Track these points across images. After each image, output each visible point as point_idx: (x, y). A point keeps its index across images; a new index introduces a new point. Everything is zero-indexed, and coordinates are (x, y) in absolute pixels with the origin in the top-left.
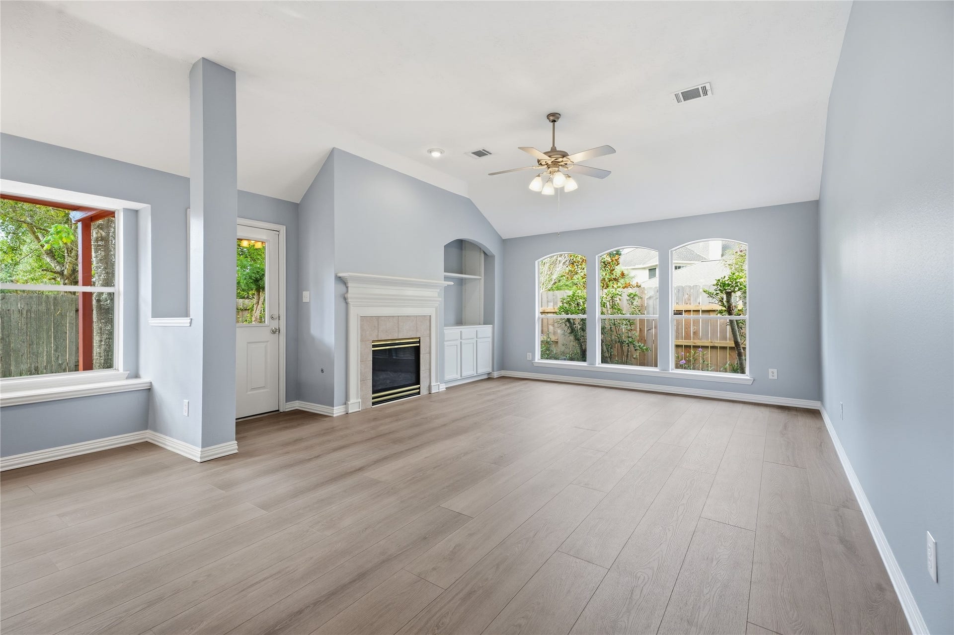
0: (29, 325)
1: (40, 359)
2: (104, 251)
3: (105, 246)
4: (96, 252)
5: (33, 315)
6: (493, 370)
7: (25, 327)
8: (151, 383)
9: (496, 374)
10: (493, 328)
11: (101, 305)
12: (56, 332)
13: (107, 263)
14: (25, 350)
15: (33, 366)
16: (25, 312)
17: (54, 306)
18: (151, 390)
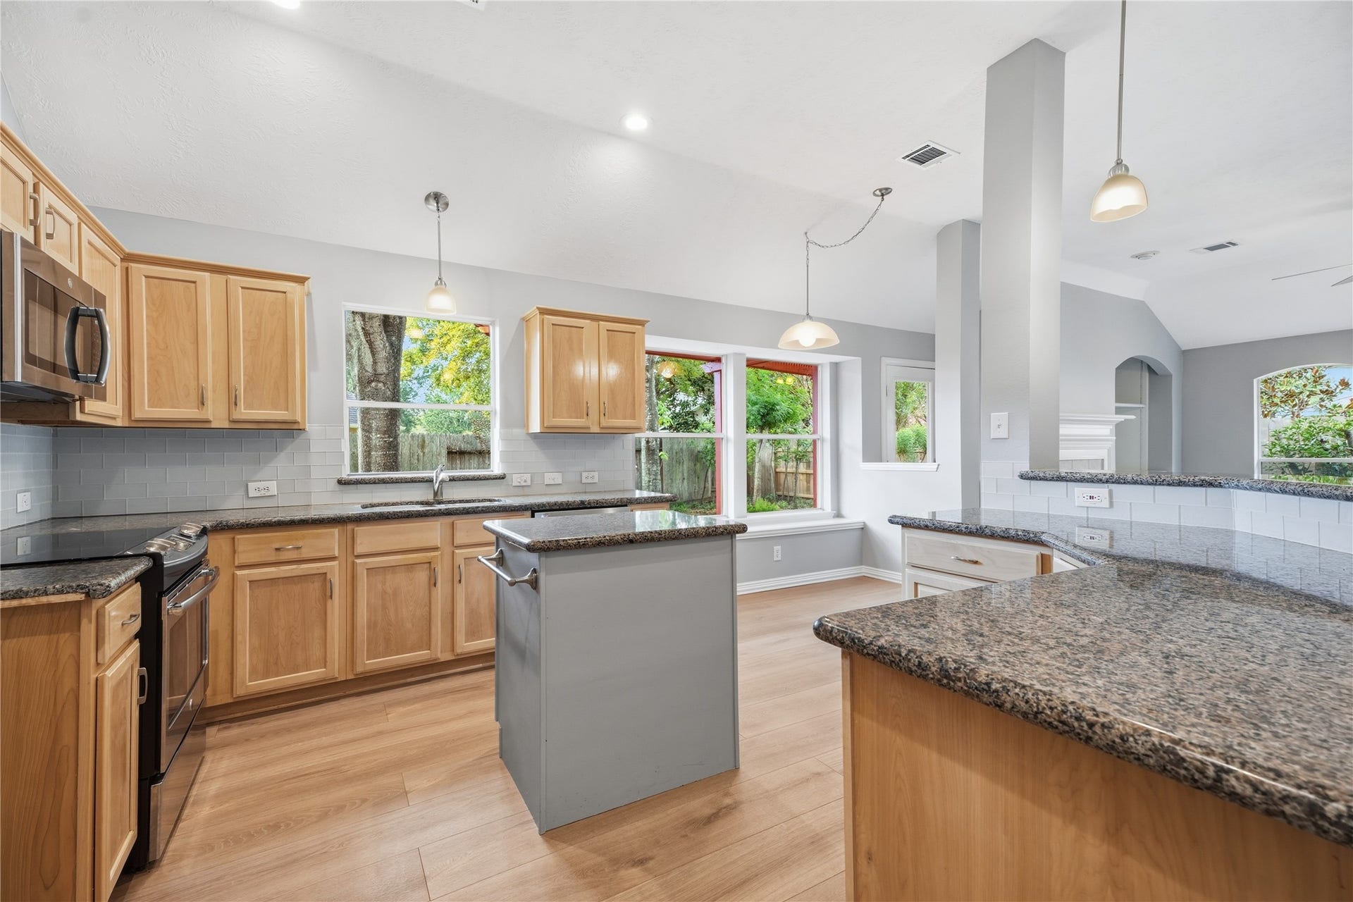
8: (864, 522)
18: (864, 529)
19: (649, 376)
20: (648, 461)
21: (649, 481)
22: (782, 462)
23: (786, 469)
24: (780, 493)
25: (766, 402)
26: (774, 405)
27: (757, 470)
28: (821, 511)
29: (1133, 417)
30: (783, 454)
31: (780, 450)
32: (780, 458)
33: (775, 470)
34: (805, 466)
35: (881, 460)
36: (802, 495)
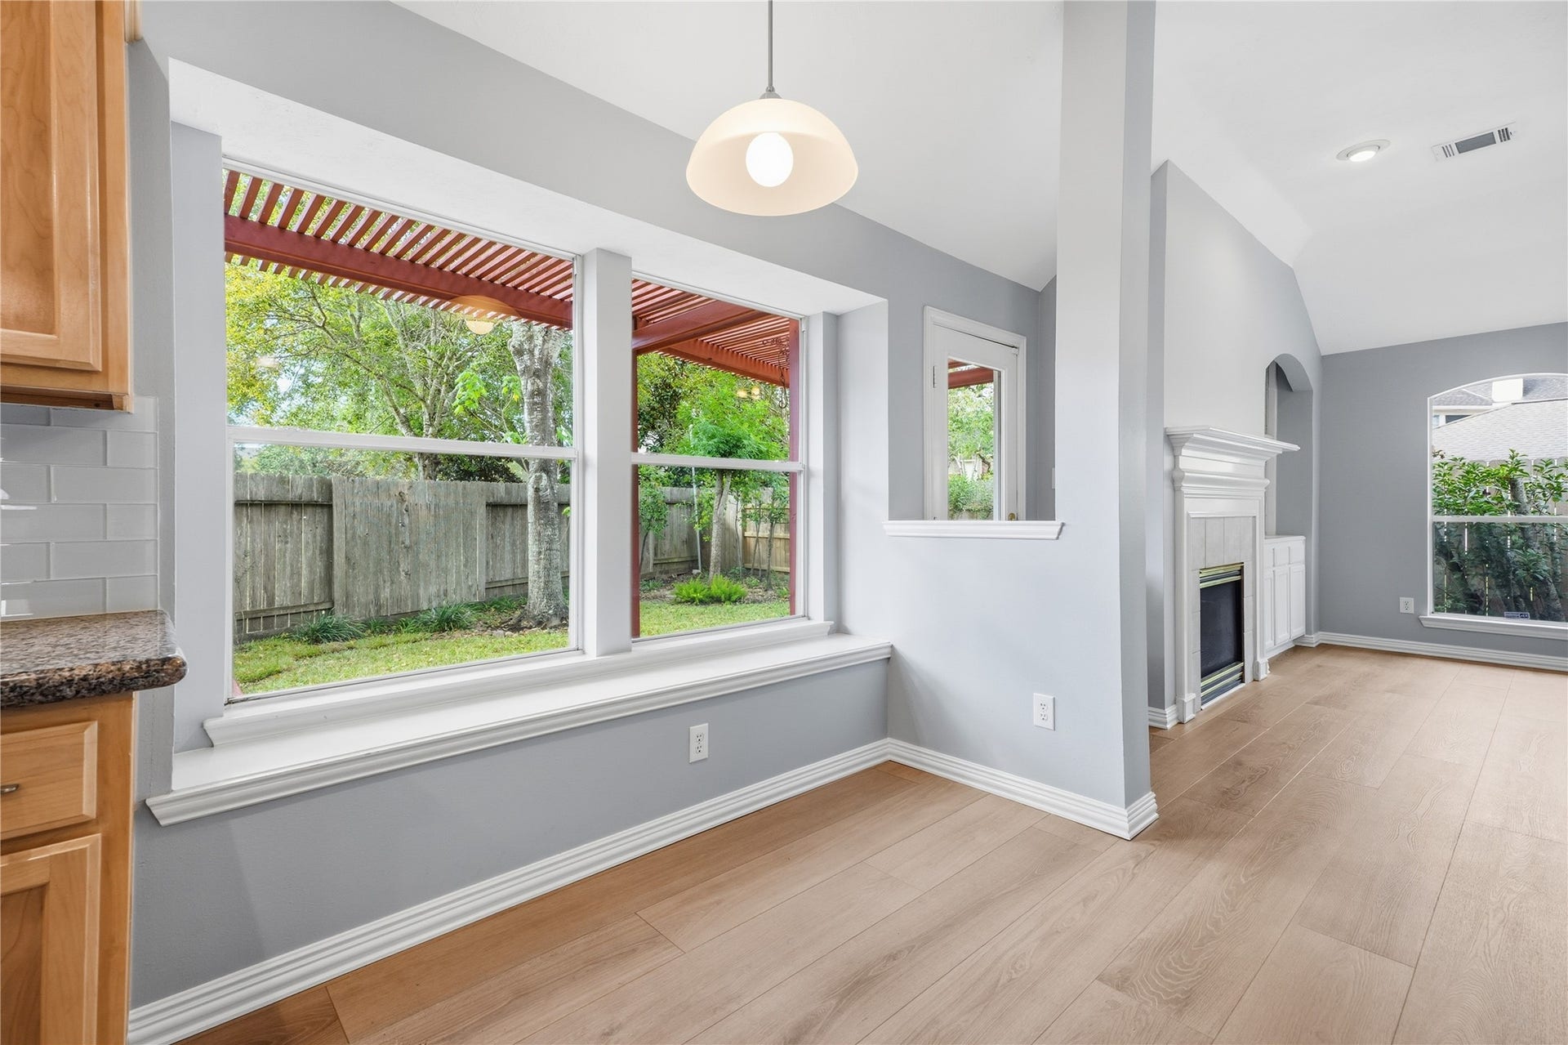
0: (437, 528)
1: (449, 577)
2: (541, 411)
3: (542, 404)
4: (530, 414)
5: (441, 513)
6: (1308, 631)
7: (432, 530)
8: (892, 646)
9: (1315, 639)
10: (1307, 543)
11: (539, 496)
12: (465, 538)
13: (544, 431)
14: (433, 564)
15: (442, 589)
16: (433, 507)
17: (463, 498)
18: (891, 661)
19: (541, 385)
20: (537, 519)
21: (540, 553)
22: (751, 524)
23: (758, 532)
24: (749, 565)
25: (729, 435)
26: (739, 440)
27: (714, 534)
28: (804, 623)
29: (1296, 448)
30: (753, 511)
31: (749, 506)
32: (750, 516)
33: (743, 534)
34: (783, 529)
35: (923, 518)
36: (779, 568)
